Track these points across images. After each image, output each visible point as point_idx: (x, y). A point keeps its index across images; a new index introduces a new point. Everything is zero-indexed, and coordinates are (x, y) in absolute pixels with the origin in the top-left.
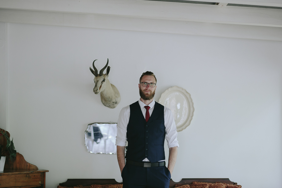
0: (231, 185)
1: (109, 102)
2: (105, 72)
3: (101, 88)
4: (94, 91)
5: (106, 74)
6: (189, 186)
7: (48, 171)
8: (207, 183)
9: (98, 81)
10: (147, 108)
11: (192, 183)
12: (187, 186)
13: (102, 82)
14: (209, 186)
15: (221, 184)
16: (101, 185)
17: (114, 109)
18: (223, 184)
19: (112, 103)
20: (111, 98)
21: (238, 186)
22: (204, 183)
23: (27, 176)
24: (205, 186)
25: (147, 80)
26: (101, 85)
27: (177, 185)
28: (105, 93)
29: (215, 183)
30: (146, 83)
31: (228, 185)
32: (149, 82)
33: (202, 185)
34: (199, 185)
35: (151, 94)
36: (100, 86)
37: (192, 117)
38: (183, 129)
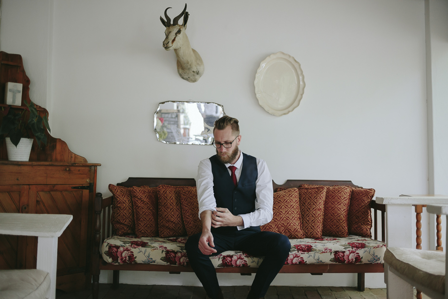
1: (188, 71)
2: (181, 21)
3: (175, 42)
4: (164, 45)
6: (297, 190)
7: (100, 165)
8: (323, 186)
9: (170, 32)
11: (301, 186)
12: (295, 190)
13: (176, 34)
14: (327, 190)
15: (343, 187)
16: (174, 186)
17: (195, 83)
18: (346, 187)
19: (193, 73)
20: (190, 63)
22: (319, 186)
23: (66, 170)
24: (322, 190)
26: (175, 38)
27: (280, 188)
28: (181, 53)
29: (334, 186)
31: (354, 189)
33: (317, 188)
36: (173, 39)
37: (302, 95)
38: (289, 112)
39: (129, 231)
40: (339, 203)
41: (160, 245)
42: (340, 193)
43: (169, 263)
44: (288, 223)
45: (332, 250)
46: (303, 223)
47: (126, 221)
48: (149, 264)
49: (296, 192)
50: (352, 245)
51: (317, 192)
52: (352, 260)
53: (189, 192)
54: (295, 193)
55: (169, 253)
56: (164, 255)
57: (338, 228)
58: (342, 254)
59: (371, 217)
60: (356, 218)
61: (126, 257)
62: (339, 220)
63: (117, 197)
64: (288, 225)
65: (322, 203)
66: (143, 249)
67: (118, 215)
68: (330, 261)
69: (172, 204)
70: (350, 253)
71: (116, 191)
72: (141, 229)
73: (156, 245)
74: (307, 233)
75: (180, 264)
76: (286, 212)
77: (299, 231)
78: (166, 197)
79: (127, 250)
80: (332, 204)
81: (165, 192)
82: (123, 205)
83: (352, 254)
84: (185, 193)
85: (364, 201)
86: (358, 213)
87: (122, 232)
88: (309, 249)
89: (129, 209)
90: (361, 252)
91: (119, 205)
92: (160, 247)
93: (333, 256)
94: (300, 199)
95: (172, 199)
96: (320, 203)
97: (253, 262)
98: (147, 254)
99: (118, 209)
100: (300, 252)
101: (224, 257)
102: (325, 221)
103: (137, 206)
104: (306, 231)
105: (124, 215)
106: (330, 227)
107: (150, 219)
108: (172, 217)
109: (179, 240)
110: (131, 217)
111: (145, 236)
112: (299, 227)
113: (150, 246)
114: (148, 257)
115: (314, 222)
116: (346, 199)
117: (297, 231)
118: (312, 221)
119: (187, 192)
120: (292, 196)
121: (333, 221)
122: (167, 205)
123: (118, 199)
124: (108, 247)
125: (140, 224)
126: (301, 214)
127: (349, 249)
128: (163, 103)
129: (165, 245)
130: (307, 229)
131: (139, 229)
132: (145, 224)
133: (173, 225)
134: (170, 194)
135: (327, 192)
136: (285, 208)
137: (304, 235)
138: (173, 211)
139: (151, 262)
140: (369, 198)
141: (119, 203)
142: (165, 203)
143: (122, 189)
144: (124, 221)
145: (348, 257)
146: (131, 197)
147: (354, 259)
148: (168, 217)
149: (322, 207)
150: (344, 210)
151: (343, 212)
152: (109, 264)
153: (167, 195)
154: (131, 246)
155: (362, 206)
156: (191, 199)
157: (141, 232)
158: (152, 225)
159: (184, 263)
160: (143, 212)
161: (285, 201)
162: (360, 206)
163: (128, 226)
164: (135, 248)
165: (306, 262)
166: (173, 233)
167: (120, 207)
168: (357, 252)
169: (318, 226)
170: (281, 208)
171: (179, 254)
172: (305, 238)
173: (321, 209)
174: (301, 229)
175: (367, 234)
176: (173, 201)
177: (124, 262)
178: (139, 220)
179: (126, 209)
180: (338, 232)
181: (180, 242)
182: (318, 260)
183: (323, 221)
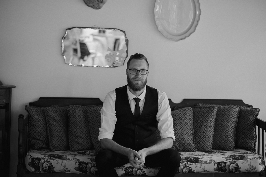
0: (245, 108)
6: (191, 109)
8: (214, 105)
10: (137, 100)
11: (195, 105)
12: (189, 109)
14: (217, 109)
15: (232, 106)
16: (81, 105)
18: (235, 107)
19: (97, 2)
21: (254, 109)
22: (211, 105)
24: (213, 109)
25: (136, 65)
27: (177, 107)
29: (225, 105)
30: (135, 69)
31: (242, 108)
32: (139, 68)
33: (209, 107)
34: (205, 108)
35: (142, 83)
37: (198, 21)
38: (186, 37)
39: (44, 146)
40: (228, 121)
41: (74, 158)
42: (230, 112)
43: (81, 172)
44: (182, 138)
45: (216, 162)
46: (195, 138)
47: (40, 137)
48: (65, 173)
49: (191, 111)
50: (233, 157)
51: (208, 111)
52: (232, 169)
53: (95, 111)
54: (189, 111)
55: (81, 164)
56: (77, 165)
57: (226, 143)
58: (224, 165)
59: (256, 133)
60: (243, 134)
61: (46, 167)
62: (227, 136)
63: (33, 117)
64: (183, 140)
65: (213, 120)
66: (60, 161)
67: (34, 132)
68: (214, 170)
69: (80, 122)
70: (231, 164)
71: (32, 111)
72: (55, 144)
73: (70, 157)
74: (199, 147)
75: (90, 172)
76: (181, 128)
77: (192, 145)
78: (76, 116)
79: (47, 161)
80: (222, 121)
81: (74, 111)
82: (38, 123)
83: (232, 165)
84: (92, 112)
85: (250, 119)
86: (244, 129)
87: (38, 147)
88: (197, 160)
89: (43, 126)
90: (240, 163)
91: (34, 124)
92: (74, 159)
93: (216, 166)
94: (194, 116)
95: (81, 117)
96: (211, 121)
97: (150, 172)
98: (63, 165)
99: (34, 127)
100: (189, 163)
101: (126, 168)
102: (215, 137)
103: (50, 124)
104: (198, 145)
105: (39, 132)
106: (220, 142)
107: (61, 135)
108: (80, 133)
109: (88, 153)
110: (45, 133)
111: (58, 150)
112: (192, 142)
113: (65, 158)
114: (65, 167)
115: (205, 137)
116: (234, 117)
117: (190, 145)
118: (204, 136)
119: (93, 111)
120: (186, 115)
121: (222, 137)
122: (76, 123)
123: (34, 118)
124: (31, 159)
125: (53, 139)
126: (195, 130)
127: (230, 160)
128: (70, 29)
129: (78, 158)
130: (199, 143)
131: (52, 144)
132: (57, 140)
133: (82, 140)
134: (78, 113)
135: (218, 111)
136: (180, 125)
137: (196, 148)
138: (81, 128)
139: (67, 171)
140: (254, 116)
141: (35, 122)
142: (74, 121)
143: (37, 109)
144: (39, 137)
145: (229, 167)
146: (45, 116)
147: (234, 169)
148: (77, 133)
149: (212, 124)
150: (232, 127)
151: (232, 128)
152: (33, 173)
153: (76, 114)
154: (50, 158)
155: (248, 124)
156: (97, 117)
157: (54, 146)
158: (63, 140)
159: (93, 172)
160: (56, 129)
161: (180, 119)
162: (247, 124)
163: (43, 141)
164: (54, 160)
165: (194, 171)
166: (82, 147)
167: (36, 125)
168: (237, 163)
169: (208, 141)
170: (176, 125)
171: (90, 165)
172: (197, 151)
173: (212, 126)
174: (193, 143)
175: (251, 148)
176: (81, 119)
177: (45, 171)
178: (53, 136)
179: (40, 127)
180: (226, 146)
181: (88, 154)
182: (204, 169)
183: (213, 137)
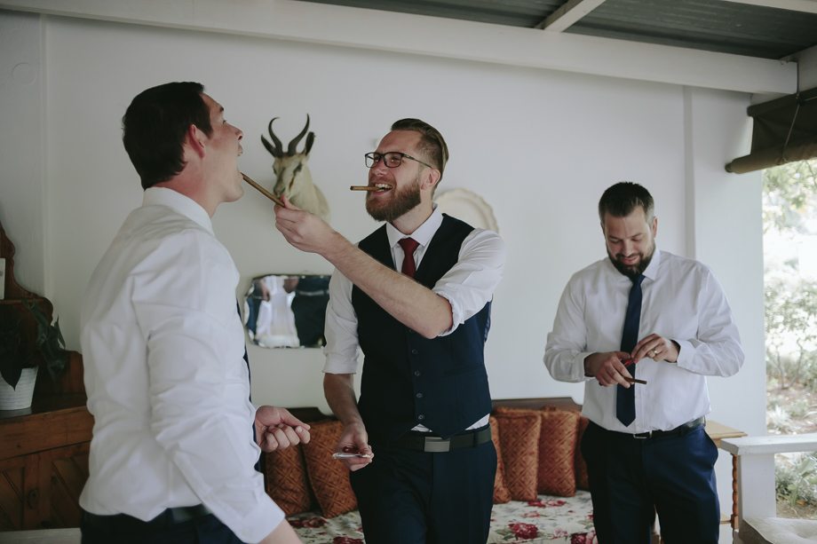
3: (293, 186)
5: (303, 153)
9: (284, 169)
13: (295, 172)
18: (571, 414)
22: (529, 412)
24: (534, 420)
26: (293, 180)
33: (527, 416)
34: (519, 417)
36: (290, 181)
40: (562, 442)
42: (563, 424)
45: (568, 533)
46: (505, 476)
51: (526, 424)
53: (316, 435)
57: (562, 482)
58: (583, 538)
62: (562, 469)
65: (536, 442)
69: (289, 460)
74: (513, 493)
80: (550, 442)
96: (532, 443)
100: (520, 540)
106: (549, 482)
108: (291, 482)
112: (500, 484)
115: (524, 475)
116: (571, 434)
121: (552, 472)
122: (281, 462)
126: (503, 461)
135: (543, 425)
137: (509, 497)
138: (292, 472)
142: (277, 460)
148: (284, 483)
150: (569, 452)
151: (568, 455)
156: (321, 447)
169: (530, 481)
173: (534, 453)
180: (561, 489)
181: (309, 524)
183: (538, 473)
